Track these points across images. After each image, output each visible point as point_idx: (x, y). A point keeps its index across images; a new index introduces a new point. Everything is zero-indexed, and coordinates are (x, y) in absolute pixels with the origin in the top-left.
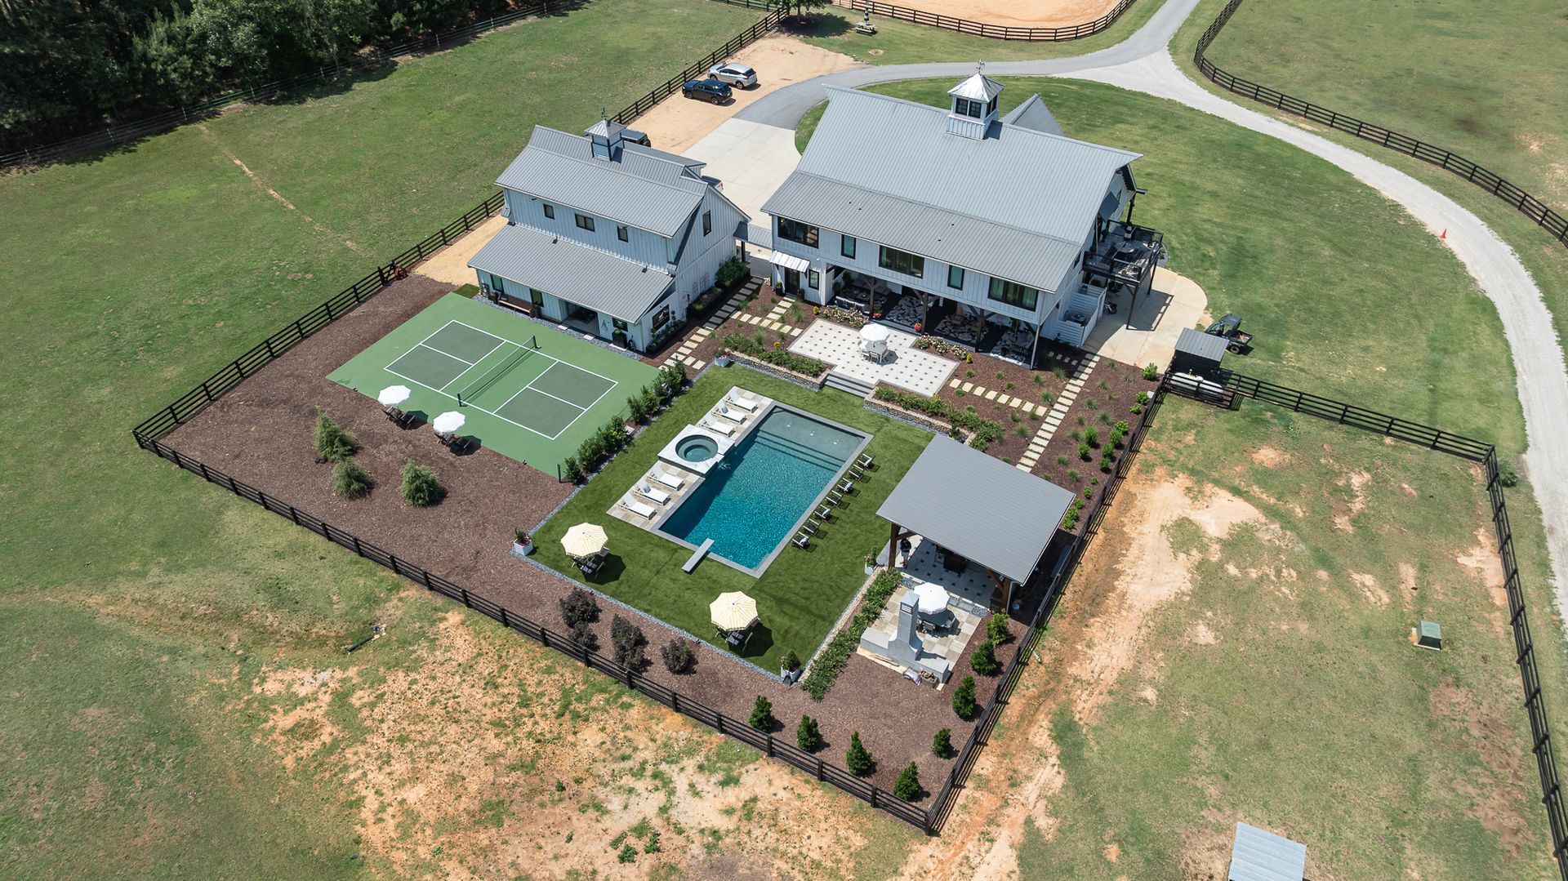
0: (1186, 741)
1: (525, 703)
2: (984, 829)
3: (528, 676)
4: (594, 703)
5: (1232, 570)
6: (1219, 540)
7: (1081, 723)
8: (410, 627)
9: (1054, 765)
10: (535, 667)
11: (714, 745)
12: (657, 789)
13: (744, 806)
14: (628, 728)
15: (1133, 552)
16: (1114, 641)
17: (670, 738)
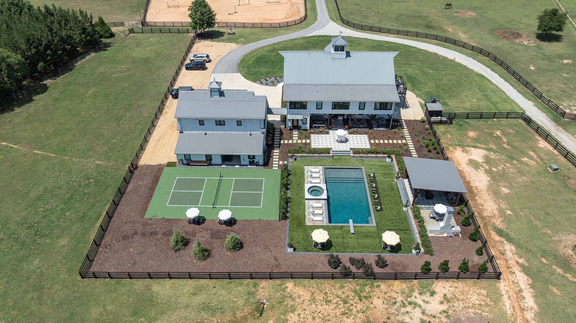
1: (346, 302)
2: (509, 270)
3: (337, 293)
4: (367, 291)
5: (494, 169)
6: (484, 162)
7: (502, 228)
8: (276, 296)
9: (507, 244)
10: (336, 288)
11: (417, 285)
12: (415, 308)
13: (444, 298)
14: (386, 293)
15: (467, 174)
16: (487, 201)
17: (402, 290)
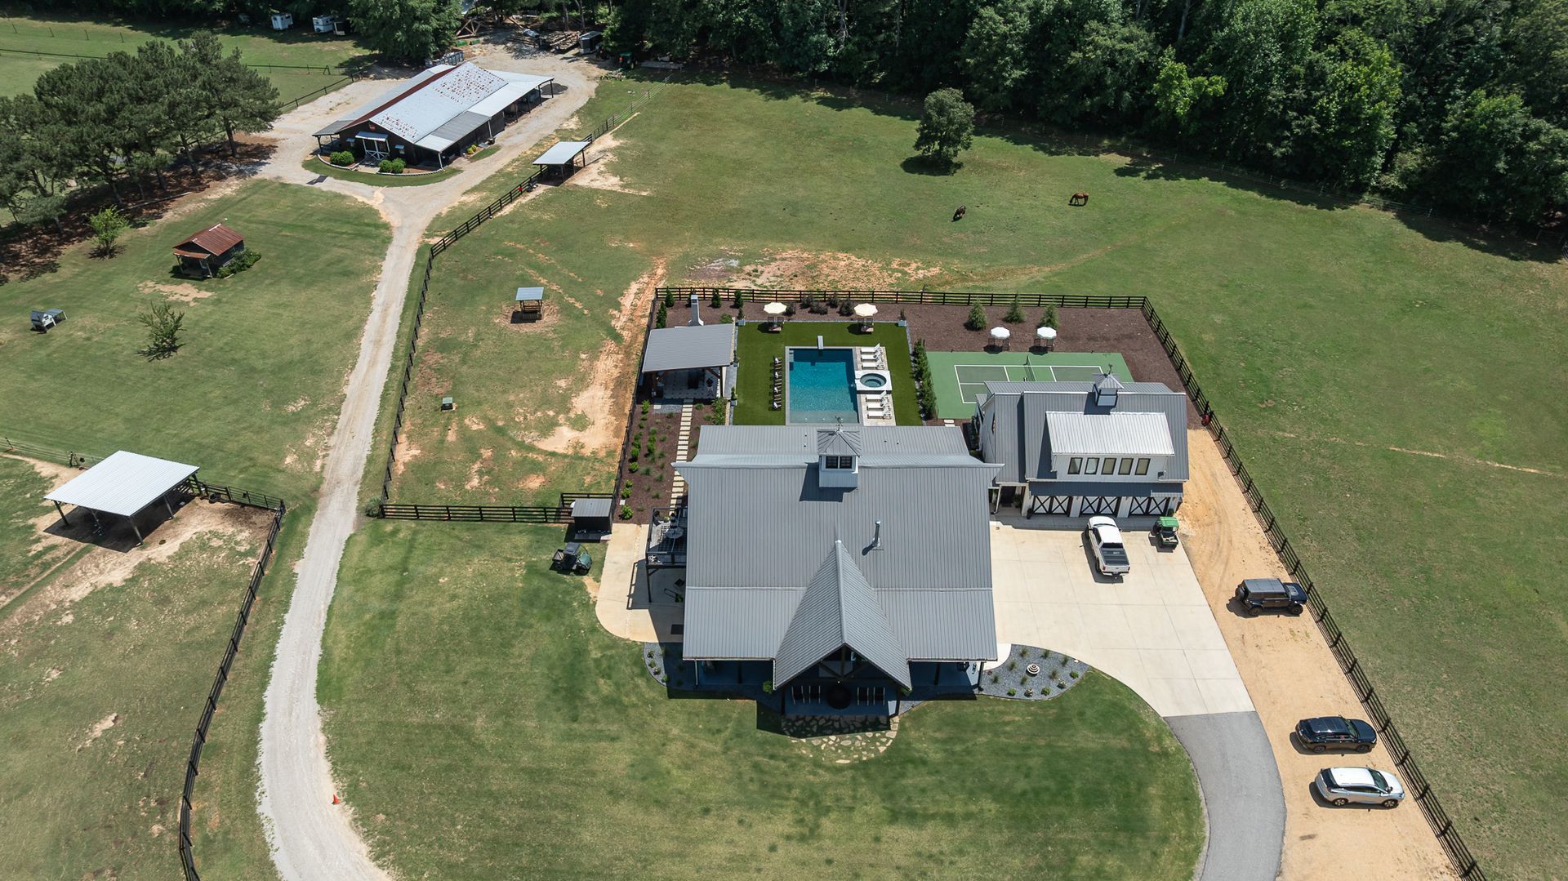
0: (563, 347)
5: (551, 413)
6: (560, 425)
15: (607, 409)
